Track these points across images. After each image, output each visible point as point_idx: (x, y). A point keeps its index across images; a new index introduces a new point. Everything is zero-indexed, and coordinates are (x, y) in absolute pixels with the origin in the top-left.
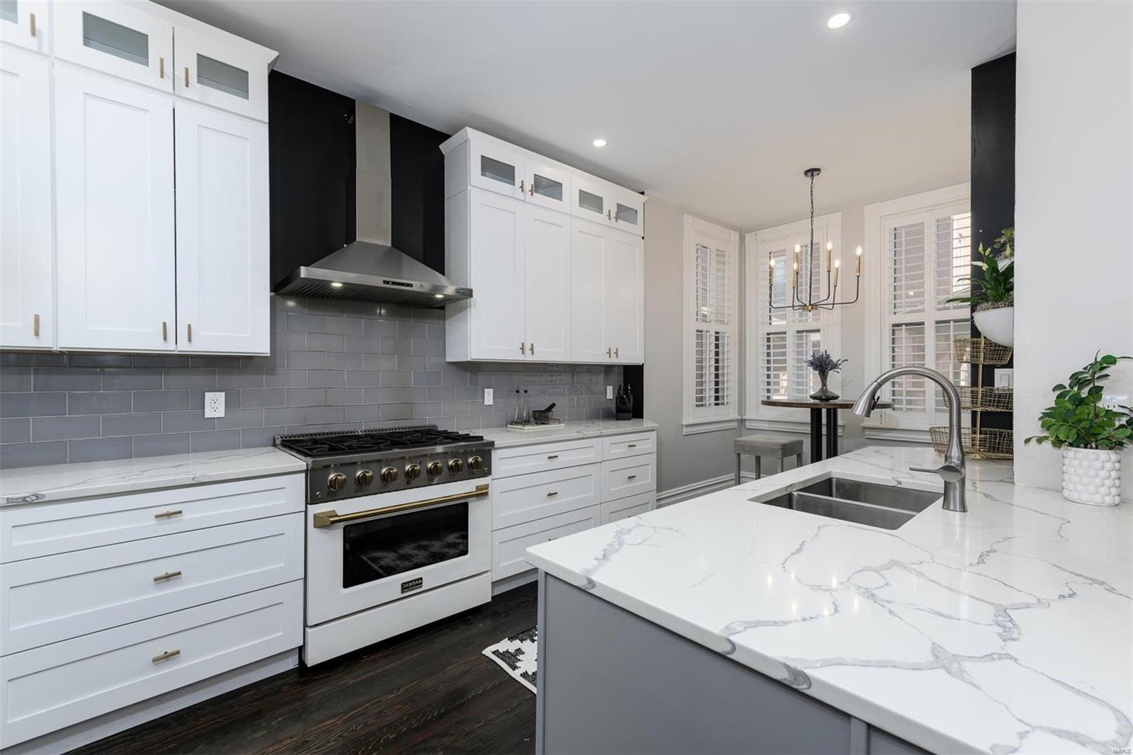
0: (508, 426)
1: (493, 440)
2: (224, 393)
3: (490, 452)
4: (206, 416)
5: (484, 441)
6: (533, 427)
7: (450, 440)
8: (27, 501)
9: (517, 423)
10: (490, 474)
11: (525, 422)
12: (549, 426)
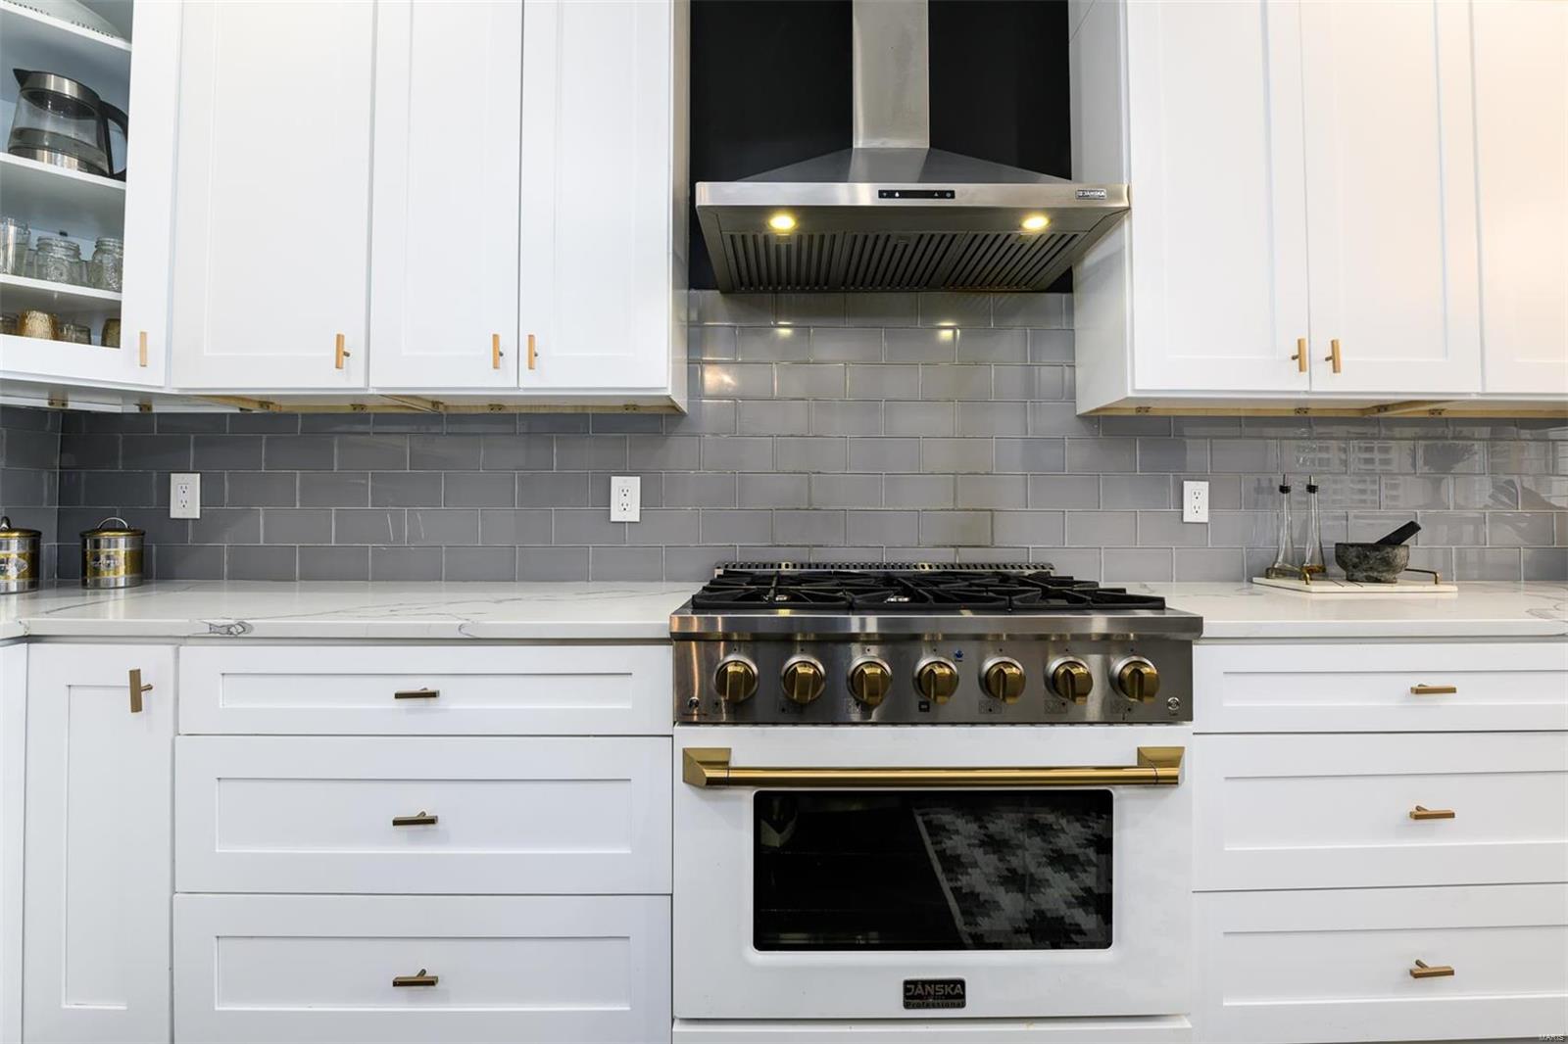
0: (1255, 579)
1: (1196, 612)
2: (639, 478)
3: (1186, 649)
4: (613, 519)
5: (1168, 615)
6: (1338, 588)
7: (1064, 603)
8: (231, 633)
9: (1282, 573)
10: (1190, 718)
11: (1311, 571)
12: (1396, 588)
